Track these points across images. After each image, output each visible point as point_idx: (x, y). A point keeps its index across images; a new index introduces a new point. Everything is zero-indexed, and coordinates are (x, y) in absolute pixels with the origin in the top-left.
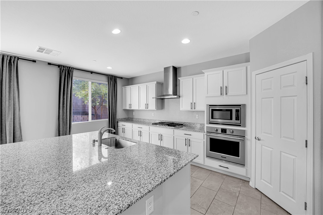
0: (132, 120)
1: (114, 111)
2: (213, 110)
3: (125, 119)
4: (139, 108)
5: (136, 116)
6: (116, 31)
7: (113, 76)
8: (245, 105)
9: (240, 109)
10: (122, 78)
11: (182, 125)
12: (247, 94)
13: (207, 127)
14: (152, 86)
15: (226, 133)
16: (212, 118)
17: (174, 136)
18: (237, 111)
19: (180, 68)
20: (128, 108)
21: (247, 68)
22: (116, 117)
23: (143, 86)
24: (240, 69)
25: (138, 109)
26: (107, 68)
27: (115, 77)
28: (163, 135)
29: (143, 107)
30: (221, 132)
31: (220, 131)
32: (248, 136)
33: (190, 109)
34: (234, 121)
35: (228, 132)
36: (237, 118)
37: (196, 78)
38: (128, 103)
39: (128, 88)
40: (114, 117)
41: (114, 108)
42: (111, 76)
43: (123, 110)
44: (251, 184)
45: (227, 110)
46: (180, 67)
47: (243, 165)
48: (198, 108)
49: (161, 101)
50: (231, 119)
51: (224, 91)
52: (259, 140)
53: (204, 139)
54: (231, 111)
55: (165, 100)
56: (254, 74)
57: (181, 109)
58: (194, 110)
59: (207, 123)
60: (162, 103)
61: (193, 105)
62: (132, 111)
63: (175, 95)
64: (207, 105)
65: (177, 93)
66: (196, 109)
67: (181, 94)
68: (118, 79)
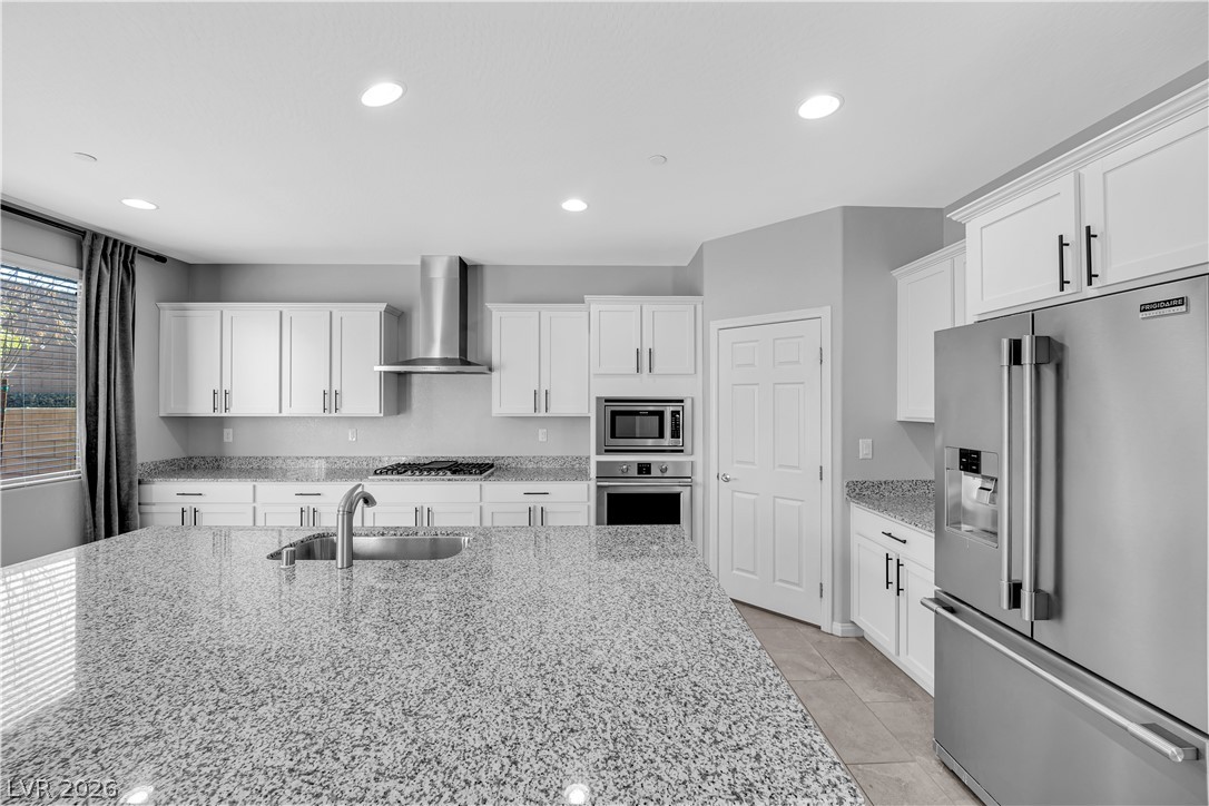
0: (219, 468)
1: (122, 428)
2: (614, 414)
3: (171, 463)
4: (280, 412)
5: (238, 444)
7: (115, 241)
8: (692, 400)
9: (680, 409)
10: (161, 259)
11: (492, 466)
12: (695, 371)
13: (598, 463)
15: (650, 473)
16: (613, 436)
17: (481, 507)
18: (674, 414)
19: (478, 267)
20: (202, 407)
21: (695, 309)
22: (131, 456)
23: (307, 319)
24: (680, 309)
25: (270, 409)
26: (127, 202)
27: (128, 247)
28: (435, 509)
29: (306, 405)
30: (639, 473)
31: (634, 471)
32: (699, 476)
33: (529, 411)
34: (668, 441)
35: (655, 471)
36: (675, 434)
37: (551, 313)
38: (208, 383)
39: (204, 316)
40: (122, 458)
41: (121, 412)
42: (107, 239)
43: (162, 422)
45: (651, 413)
46: (482, 266)
48: (559, 408)
49: (395, 380)
50: (661, 436)
51: (644, 361)
52: (728, 480)
53: (589, 500)
54: (661, 414)
55: (415, 377)
56: (714, 326)
57: (496, 411)
58: (542, 413)
59: (598, 453)
60: (398, 389)
61: (541, 398)
62: (218, 424)
63: (464, 361)
64: (598, 399)
65: (467, 356)
66: (554, 411)
67: (495, 361)
68: (142, 263)
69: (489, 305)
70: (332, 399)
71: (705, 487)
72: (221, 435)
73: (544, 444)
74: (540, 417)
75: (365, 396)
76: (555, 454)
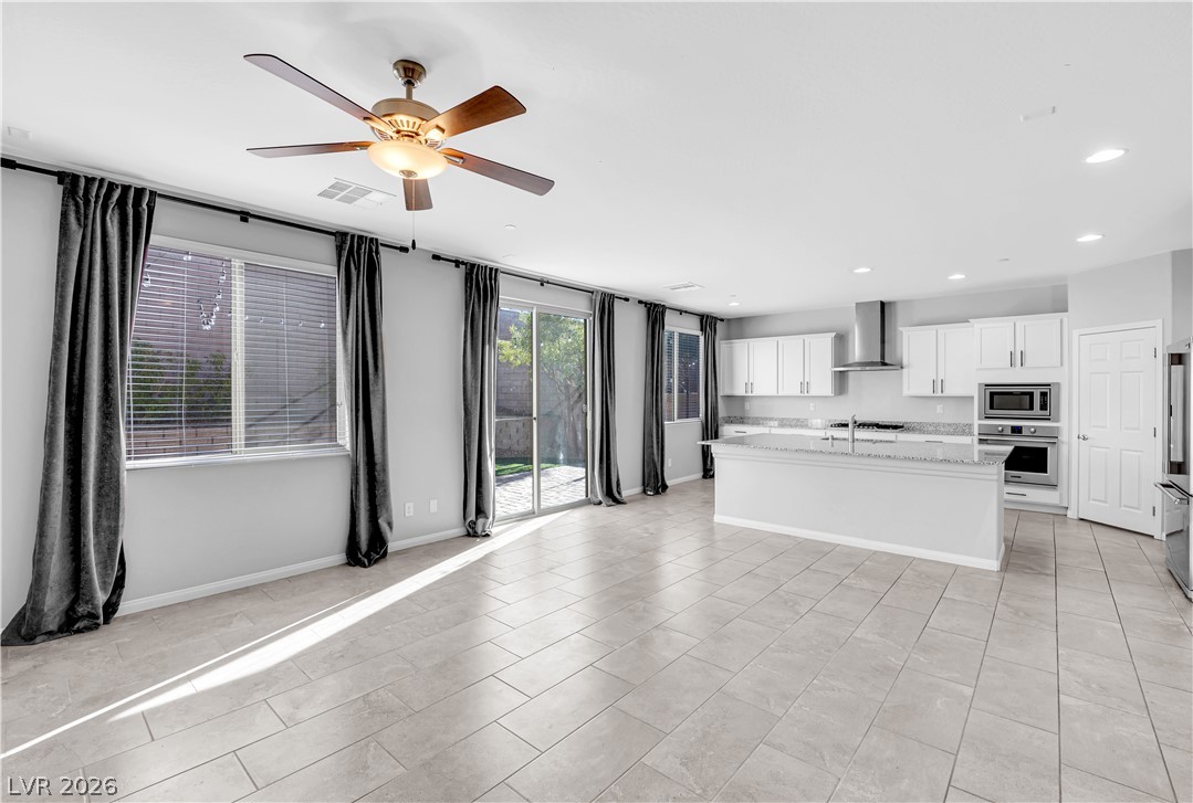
1: (714, 400)
2: (992, 394)
4: (776, 393)
5: (753, 409)
8: (1058, 384)
9: (1048, 390)
10: (722, 320)
11: (902, 427)
12: (1062, 364)
13: (980, 425)
14: (824, 343)
15: (1021, 433)
16: (992, 407)
18: (1044, 395)
19: (892, 303)
20: (740, 391)
21: (1061, 321)
22: (718, 413)
23: (791, 344)
24: (1050, 321)
25: (773, 392)
29: (789, 391)
30: (1012, 433)
31: (1008, 431)
32: (1064, 437)
33: (930, 393)
34: (1037, 411)
35: (1026, 432)
36: (1044, 407)
37: (945, 330)
38: (742, 380)
39: (740, 346)
40: (715, 413)
41: (714, 393)
44: (1070, 514)
45: (1023, 393)
46: (895, 303)
47: (1054, 486)
48: (951, 391)
50: (1031, 408)
51: (1017, 359)
52: (1085, 439)
54: (1031, 394)
55: (850, 373)
56: (1076, 333)
57: (906, 392)
58: (939, 394)
59: (979, 419)
60: (841, 380)
61: (938, 384)
62: (743, 398)
63: (884, 364)
64: (979, 384)
65: (884, 360)
66: (946, 393)
67: (905, 362)
68: (719, 325)
69: (900, 329)
70: (805, 386)
71: (1069, 444)
72: (744, 406)
73: (941, 413)
74: (938, 395)
75: (823, 384)
76: (950, 422)
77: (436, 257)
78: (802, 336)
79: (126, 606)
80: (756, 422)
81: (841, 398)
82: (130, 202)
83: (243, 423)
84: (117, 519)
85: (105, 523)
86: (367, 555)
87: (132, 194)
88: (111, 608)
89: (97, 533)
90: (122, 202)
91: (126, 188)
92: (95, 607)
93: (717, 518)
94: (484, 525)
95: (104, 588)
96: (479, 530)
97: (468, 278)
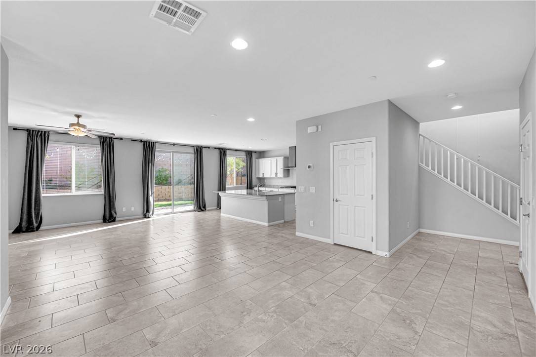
4: (270, 176)
5: (267, 182)
6: (251, 120)
10: (256, 152)
14: (281, 160)
20: (261, 176)
23: (273, 160)
27: (251, 151)
29: (273, 176)
38: (261, 172)
39: (261, 160)
40: (251, 183)
43: (257, 178)
49: (287, 171)
68: (253, 154)
70: (277, 174)
72: (264, 181)
75: (281, 173)
77: (132, 140)
78: (276, 158)
79: (42, 228)
80: (269, 186)
81: (286, 179)
82: (43, 135)
83: (75, 186)
84: (39, 207)
85: (37, 208)
86: (108, 221)
87: (43, 133)
88: (38, 228)
89: (35, 210)
90: (41, 135)
91: (42, 132)
92: (34, 226)
93: (221, 214)
94: (149, 215)
95: (36, 222)
96: (147, 216)
97: (144, 145)
